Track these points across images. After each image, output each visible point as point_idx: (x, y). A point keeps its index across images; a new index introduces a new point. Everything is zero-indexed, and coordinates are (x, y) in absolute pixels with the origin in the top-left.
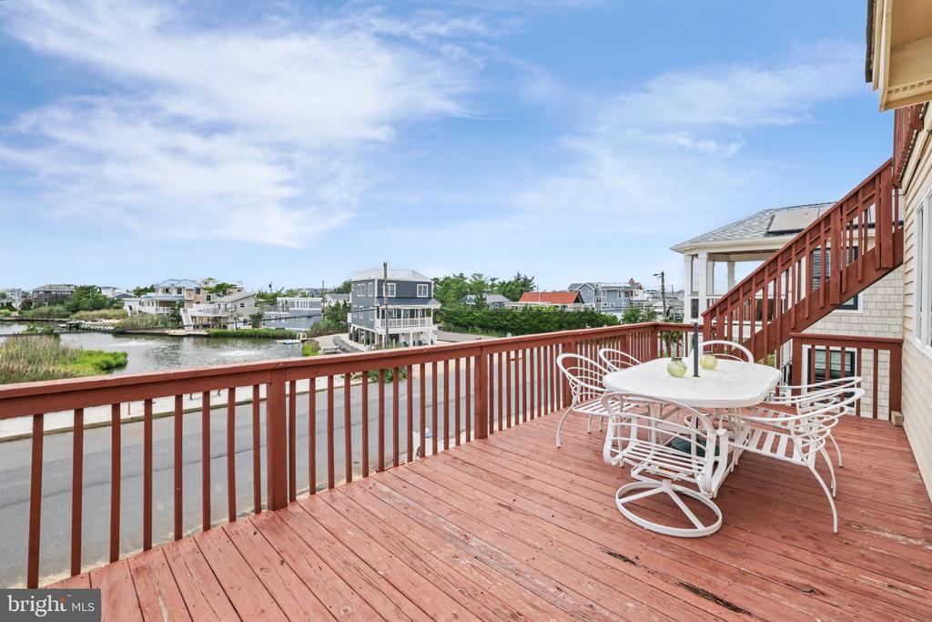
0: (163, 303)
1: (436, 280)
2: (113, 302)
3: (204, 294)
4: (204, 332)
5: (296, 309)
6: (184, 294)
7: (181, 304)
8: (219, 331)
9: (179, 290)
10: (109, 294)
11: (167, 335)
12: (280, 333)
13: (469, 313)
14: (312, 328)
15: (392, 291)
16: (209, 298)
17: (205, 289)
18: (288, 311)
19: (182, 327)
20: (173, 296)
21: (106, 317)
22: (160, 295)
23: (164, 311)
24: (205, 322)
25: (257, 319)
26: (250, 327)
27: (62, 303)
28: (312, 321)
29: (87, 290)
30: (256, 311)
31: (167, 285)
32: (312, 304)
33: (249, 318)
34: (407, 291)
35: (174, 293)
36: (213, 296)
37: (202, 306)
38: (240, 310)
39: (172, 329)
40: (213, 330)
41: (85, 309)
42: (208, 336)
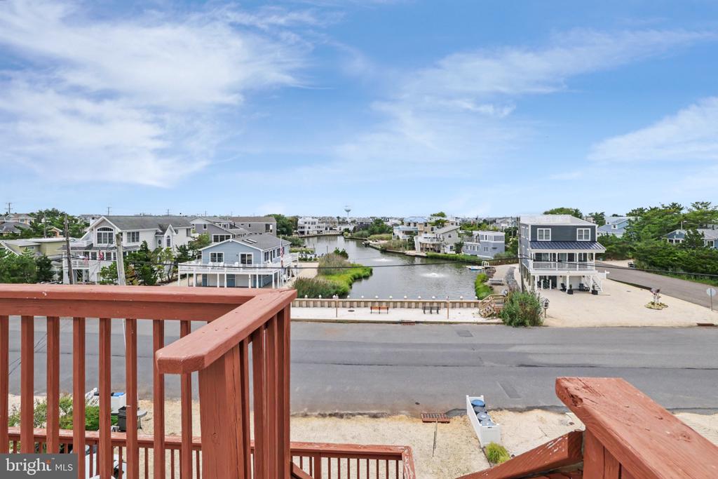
0: (407, 233)
1: (641, 210)
2: (390, 229)
3: (429, 227)
4: (424, 254)
5: (485, 241)
6: (418, 226)
7: (416, 234)
8: (435, 253)
9: (415, 224)
10: (389, 224)
11: (404, 254)
12: (473, 259)
13: (671, 253)
14: (495, 257)
15: (547, 236)
16: (432, 229)
17: (430, 223)
18: (479, 242)
19: (414, 249)
20: (411, 228)
21: (382, 239)
22: (405, 228)
23: (407, 237)
24: (428, 246)
25: (459, 247)
26: (454, 252)
27: (367, 229)
28: (495, 252)
29: (379, 222)
30: (459, 240)
31: (409, 221)
32: (496, 238)
33: (453, 245)
34: (563, 236)
35: (412, 225)
36: (435, 227)
37: (428, 235)
38: (447, 239)
39: (409, 250)
40: (430, 253)
41: (376, 233)
42: (427, 257)
